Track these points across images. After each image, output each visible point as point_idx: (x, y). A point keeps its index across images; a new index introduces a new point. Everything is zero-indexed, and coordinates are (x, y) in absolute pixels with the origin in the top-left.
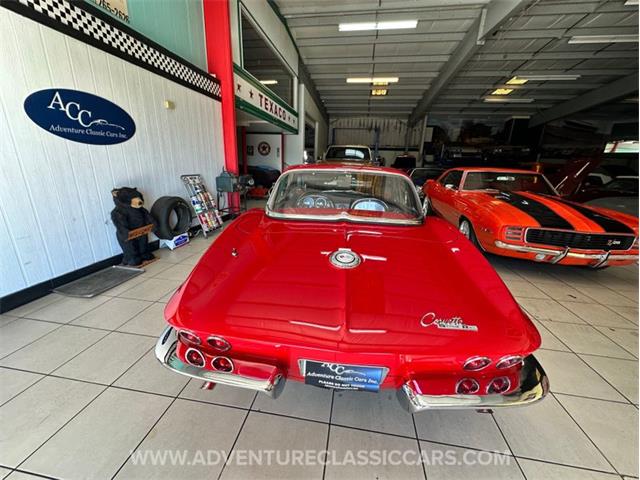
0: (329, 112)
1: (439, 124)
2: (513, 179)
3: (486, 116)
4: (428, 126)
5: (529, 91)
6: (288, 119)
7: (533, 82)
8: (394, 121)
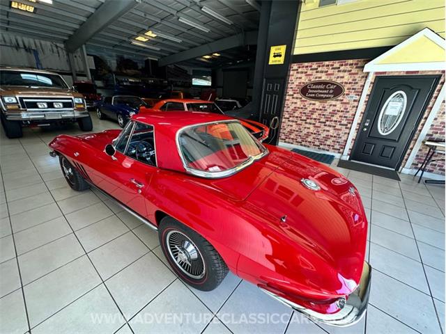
1: (97, 55)
3: (132, 54)
4: (88, 55)
5: (158, 43)
7: (160, 38)
8: (49, 43)
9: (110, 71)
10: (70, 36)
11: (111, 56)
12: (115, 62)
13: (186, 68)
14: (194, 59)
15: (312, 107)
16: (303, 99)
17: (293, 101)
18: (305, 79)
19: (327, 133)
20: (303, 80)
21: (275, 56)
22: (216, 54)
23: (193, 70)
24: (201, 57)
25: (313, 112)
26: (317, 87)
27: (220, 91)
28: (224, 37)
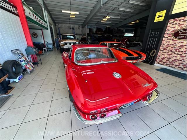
0: (55, 21)
1: (90, 28)
2: (117, 44)
3: (101, 26)
4: (87, 28)
5: (111, 20)
6: (44, 24)
7: (111, 18)
8: (78, 26)
9: (93, 33)
10: (83, 23)
11: (94, 28)
12: (95, 29)
13: (122, 29)
14: (126, 25)
15: (180, 44)
16: (175, 39)
18: (177, 28)
20: (175, 29)
21: (158, 17)
22: (137, 21)
23: (126, 30)
24: (130, 23)
25: (181, 47)
27: (137, 38)
28: (141, 12)
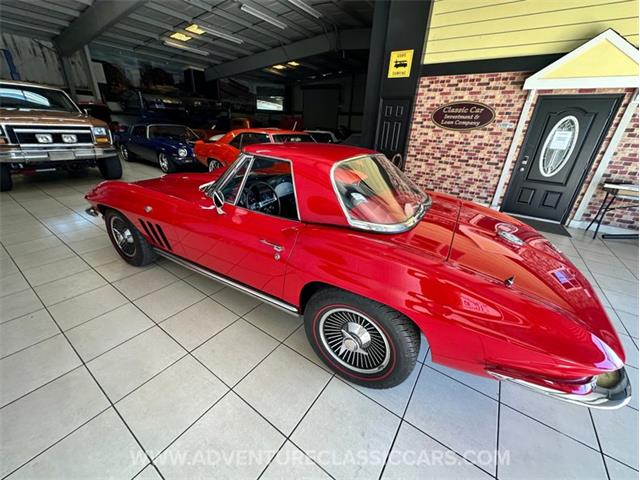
1: (109, 61)
4: (93, 60)
5: (206, 43)
7: (210, 36)
8: (27, 41)
9: (131, 87)
10: (63, 29)
11: (131, 63)
12: (138, 72)
13: (246, 83)
14: (260, 70)
15: (449, 139)
16: (437, 128)
17: (422, 132)
18: (439, 100)
19: (470, 176)
20: (436, 102)
21: (397, 66)
22: (294, 64)
23: (258, 87)
24: (271, 67)
25: (450, 146)
26: (457, 110)
28: (307, 37)
